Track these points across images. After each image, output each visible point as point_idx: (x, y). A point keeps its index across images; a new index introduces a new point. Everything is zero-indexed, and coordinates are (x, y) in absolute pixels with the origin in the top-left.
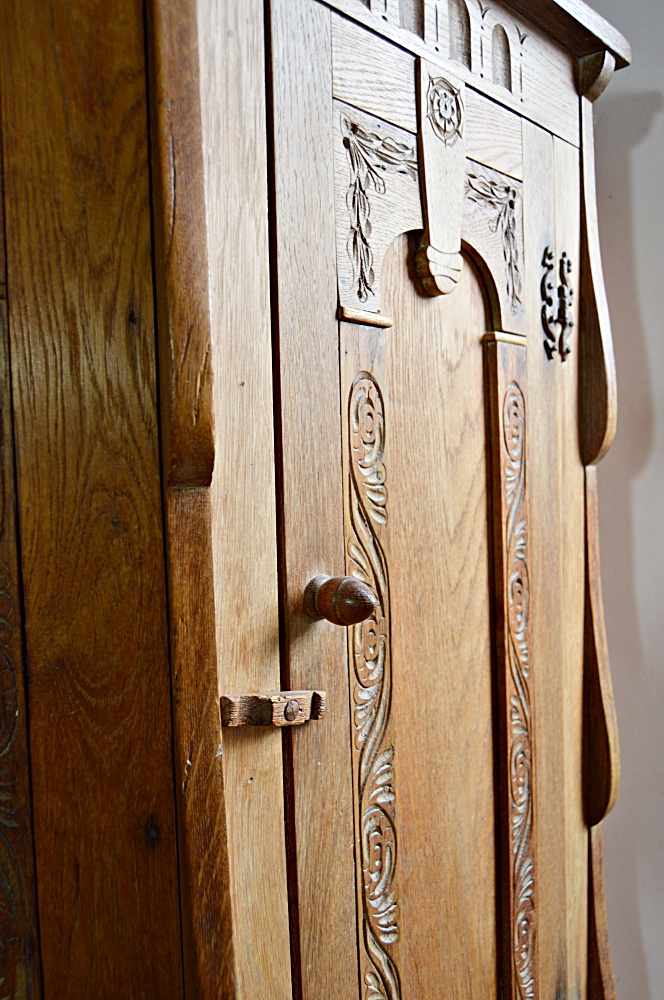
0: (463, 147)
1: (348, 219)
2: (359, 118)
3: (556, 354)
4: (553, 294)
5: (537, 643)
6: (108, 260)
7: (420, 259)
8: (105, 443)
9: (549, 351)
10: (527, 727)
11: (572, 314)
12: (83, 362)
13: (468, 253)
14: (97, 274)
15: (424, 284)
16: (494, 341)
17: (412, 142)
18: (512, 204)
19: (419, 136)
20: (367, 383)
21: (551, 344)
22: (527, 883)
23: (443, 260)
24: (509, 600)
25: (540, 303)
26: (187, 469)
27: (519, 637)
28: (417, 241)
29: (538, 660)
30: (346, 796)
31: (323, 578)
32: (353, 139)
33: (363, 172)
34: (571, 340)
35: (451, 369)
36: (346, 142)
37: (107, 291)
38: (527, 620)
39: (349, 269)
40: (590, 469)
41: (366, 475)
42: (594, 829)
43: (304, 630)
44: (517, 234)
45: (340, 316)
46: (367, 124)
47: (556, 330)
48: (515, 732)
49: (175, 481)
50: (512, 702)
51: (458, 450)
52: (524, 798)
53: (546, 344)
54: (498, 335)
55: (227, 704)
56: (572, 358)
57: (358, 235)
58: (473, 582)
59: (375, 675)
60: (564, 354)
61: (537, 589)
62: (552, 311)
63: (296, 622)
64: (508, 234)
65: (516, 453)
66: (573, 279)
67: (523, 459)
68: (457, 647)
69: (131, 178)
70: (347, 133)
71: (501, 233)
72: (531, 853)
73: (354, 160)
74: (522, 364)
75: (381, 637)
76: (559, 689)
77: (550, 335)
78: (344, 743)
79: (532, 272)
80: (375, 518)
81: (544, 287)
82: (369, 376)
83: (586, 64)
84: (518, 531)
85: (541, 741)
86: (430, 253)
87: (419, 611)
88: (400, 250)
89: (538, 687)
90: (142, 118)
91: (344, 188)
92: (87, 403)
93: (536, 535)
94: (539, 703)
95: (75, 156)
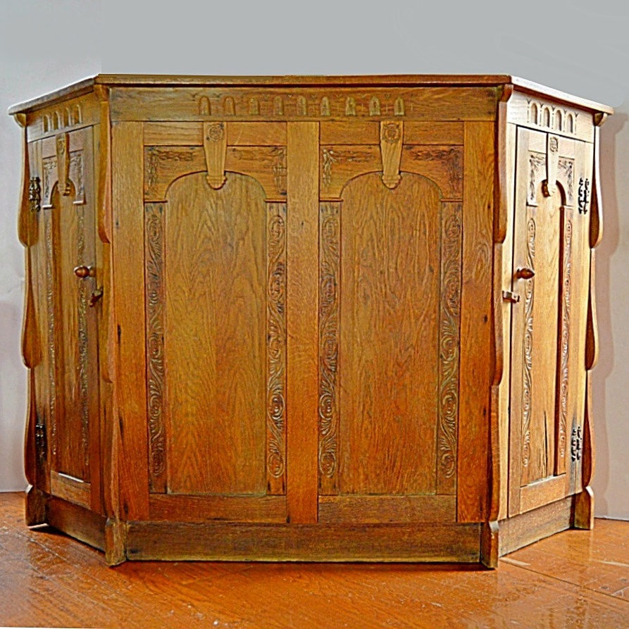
0: (558, 154)
1: (529, 180)
2: (533, 154)
3: (583, 212)
4: (583, 193)
5: (572, 302)
6: (484, 194)
7: (545, 188)
8: (482, 234)
9: (580, 211)
10: (568, 326)
11: (589, 199)
12: (478, 216)
13: (558, 184)
14: (482, 197)
15: (545, 193)
16: (563, 208)
17: (545, 156)
18: (571, 167)
19: (547, 154)
20: (532, 221)
21: (581, 209)
22: (565, 375)
23: (552, 187)
24: (564, 287)
25: (578, 196)
26: (500, 239)
27: (567, 298)
28: (545, 183)
29: (572, 307)
30: (522, 325)
31: (521, 269)
32: (532, 159)
33: (533, 167)
34: (588, 207)
35: (551, 217)
36: (530, 161)
37: (484, 200)
38: (569, 294)
39: (530, 192)
40: (593, 250)
41: (530, 245)
42: (589, 371)
43: (517, 281)
44: (572, 175)
45: (527, 204)
46: (535, 155)
47: (583, 204)
48: (564, 327)
49: (497, 242)
50: (563, 317)
51: (552, 240)
52: (566, 348)
53: (579, 209)
54: (565, 207)
55: (503, 292)
56: (588, 213)
57: (532, 183)
58: (554, 279)
59: (530, 297)
60: (585, 211)
61: (573, 285)
62: (582, 199)
63: (515, 279)
64: (569, 176)
65: (569, 242)
66: (590, 187)
67: (570, 244)
68: (549, 297)
69: (490, 177)
70: (530, 158)
71: (567, 176)
72: (567, 367)
73: (532, 165)
74: (572, 215)
75: (531, 288)
76: (579, 320)
77: (581, 206)
78: (522, 311)
79: (576, 186)
80: (532, 256)
81: (580, 191)
82: (532, 219)
83: (598, 117)
84: (568, 266)
85: (572, 333)
86: (548, 186)
87: (540, 284)
88: (541, 185)
89: (571, 315)
90: (493, 165)
91: (530, 172)
92: (479, 226)
93: (573, 268)
94: (572, 320)
95: (479, 172)
